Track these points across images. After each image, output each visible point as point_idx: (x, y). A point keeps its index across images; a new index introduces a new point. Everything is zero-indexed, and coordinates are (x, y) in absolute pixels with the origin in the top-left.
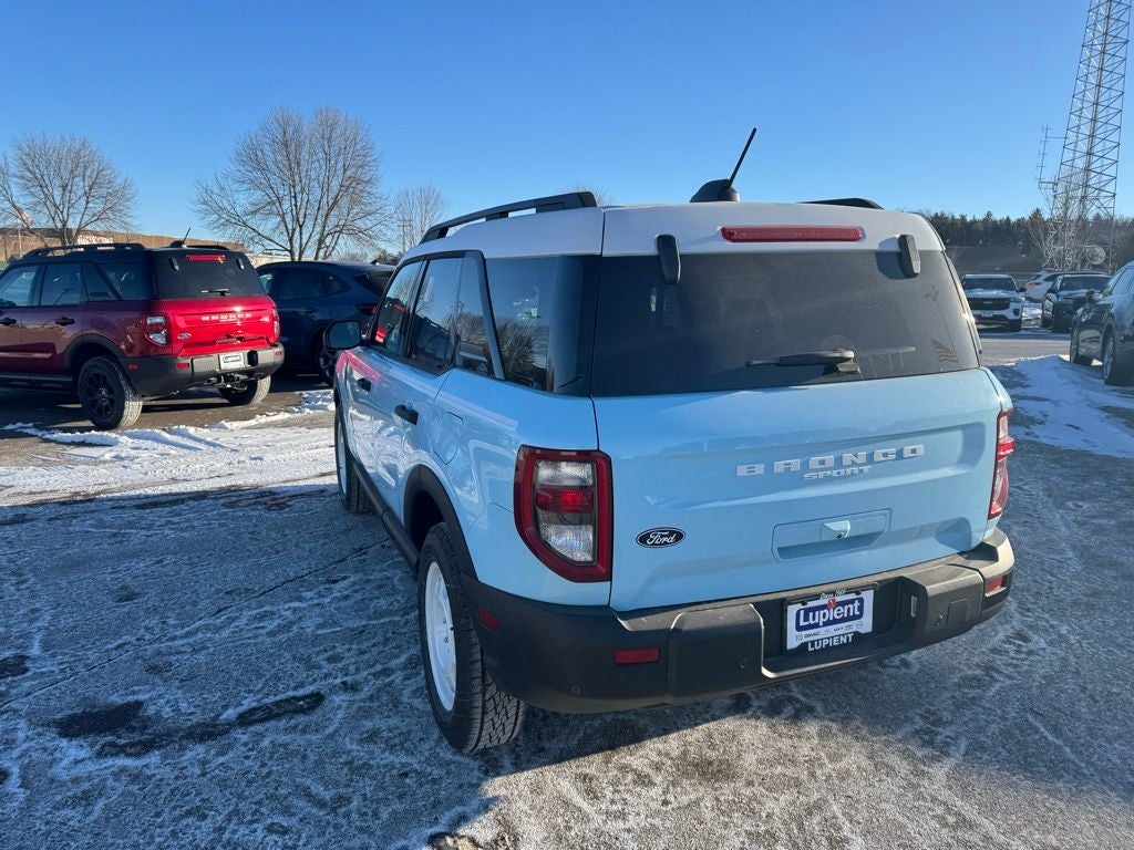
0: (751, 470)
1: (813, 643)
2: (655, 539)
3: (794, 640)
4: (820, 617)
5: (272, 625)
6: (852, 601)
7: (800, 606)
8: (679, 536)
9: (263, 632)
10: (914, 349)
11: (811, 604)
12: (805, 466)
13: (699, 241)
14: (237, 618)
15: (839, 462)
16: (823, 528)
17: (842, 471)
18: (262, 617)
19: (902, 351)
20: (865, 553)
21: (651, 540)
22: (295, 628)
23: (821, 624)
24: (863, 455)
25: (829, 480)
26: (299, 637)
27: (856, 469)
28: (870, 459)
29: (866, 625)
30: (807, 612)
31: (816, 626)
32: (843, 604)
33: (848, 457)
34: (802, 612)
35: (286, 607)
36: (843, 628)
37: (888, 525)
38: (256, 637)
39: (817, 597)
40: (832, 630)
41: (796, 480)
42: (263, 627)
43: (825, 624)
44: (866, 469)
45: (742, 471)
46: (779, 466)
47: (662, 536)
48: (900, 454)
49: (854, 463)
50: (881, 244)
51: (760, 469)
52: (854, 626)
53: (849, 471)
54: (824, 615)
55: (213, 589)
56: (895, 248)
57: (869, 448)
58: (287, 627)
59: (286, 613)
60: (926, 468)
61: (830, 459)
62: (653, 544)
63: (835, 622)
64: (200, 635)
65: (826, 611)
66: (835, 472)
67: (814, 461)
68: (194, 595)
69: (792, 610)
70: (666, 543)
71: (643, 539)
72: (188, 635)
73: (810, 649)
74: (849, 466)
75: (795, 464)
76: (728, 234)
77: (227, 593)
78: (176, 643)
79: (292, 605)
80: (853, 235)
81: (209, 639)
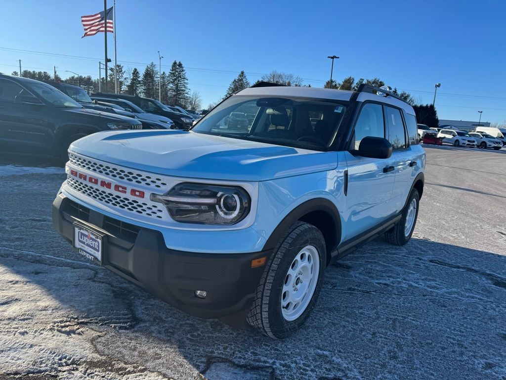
5: (433, 283)
9: (437, 283)
14: (446, 293)
18: (434, 287)
22: (423, 278)
26: (424, 275)
35: (420, 286)
38: (442, 283)
42: (436, 284)
55: (452, 314)
58: (426, 279)
59: (422, 284)
64: (467, 294)
68: (466, 315)
72: (473, 297)
77: (446, 307)
78: (479, 297)
79: (416, 285)
81: (463, 291)
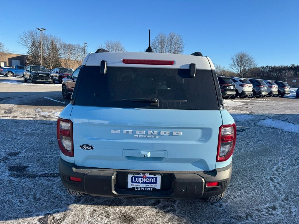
0: (115, 131)
1: (137, 188)
2: (85, 147)
3: (130, 185)
4: (140, 180)
6: (153, 178)
7: (132, 175)
8: (92, 148)
10: (187, 101)
11: (136, 175)
12: (134, 133)
13: (114, 63)
15: (147, 133)
16: (140, 153)
17: (148, 136)
19: (181, 101)
20: (160, 163)
21: (84, 147)
23: (141, 182)
24: (156, 132)
25: (142, 138)
27: (153, 136)
28: (159, 134)
29: (158, 186)
30: (135, 178)
31: (139, 183)
32: (149, 178)
33: (150, 132)
34: (133, 178)
36: (149, 185)
37: (166, 156)
39: (138, 173)
40: (145, 185)
41: (131, 137)
43: (142, 183)
44: (157, 137)
45: (113, 131)
46: (125, 132)
47: (87, 147)
48: (171, 134)
49: (152, 134)
50: (180, 67)
51: (118, 132)
52: (154, 186)
53: (150, 136)
54: (142, 180)
56: (188, 68)
57: (159, 130)
60: (182, 140)
61: (143, 132)
62: (84, 149)
63: (146, 183)
65: (142, 179)
66: (145, 136)
67: (137, 132)
69: (130, 176)
70: (88, 149)
71: (82, 147)
73: (136, 189)
74: (150, 135)
75: (131, 132)
76: (124, 61)
78: (48, 155)
80: (171, 63)
